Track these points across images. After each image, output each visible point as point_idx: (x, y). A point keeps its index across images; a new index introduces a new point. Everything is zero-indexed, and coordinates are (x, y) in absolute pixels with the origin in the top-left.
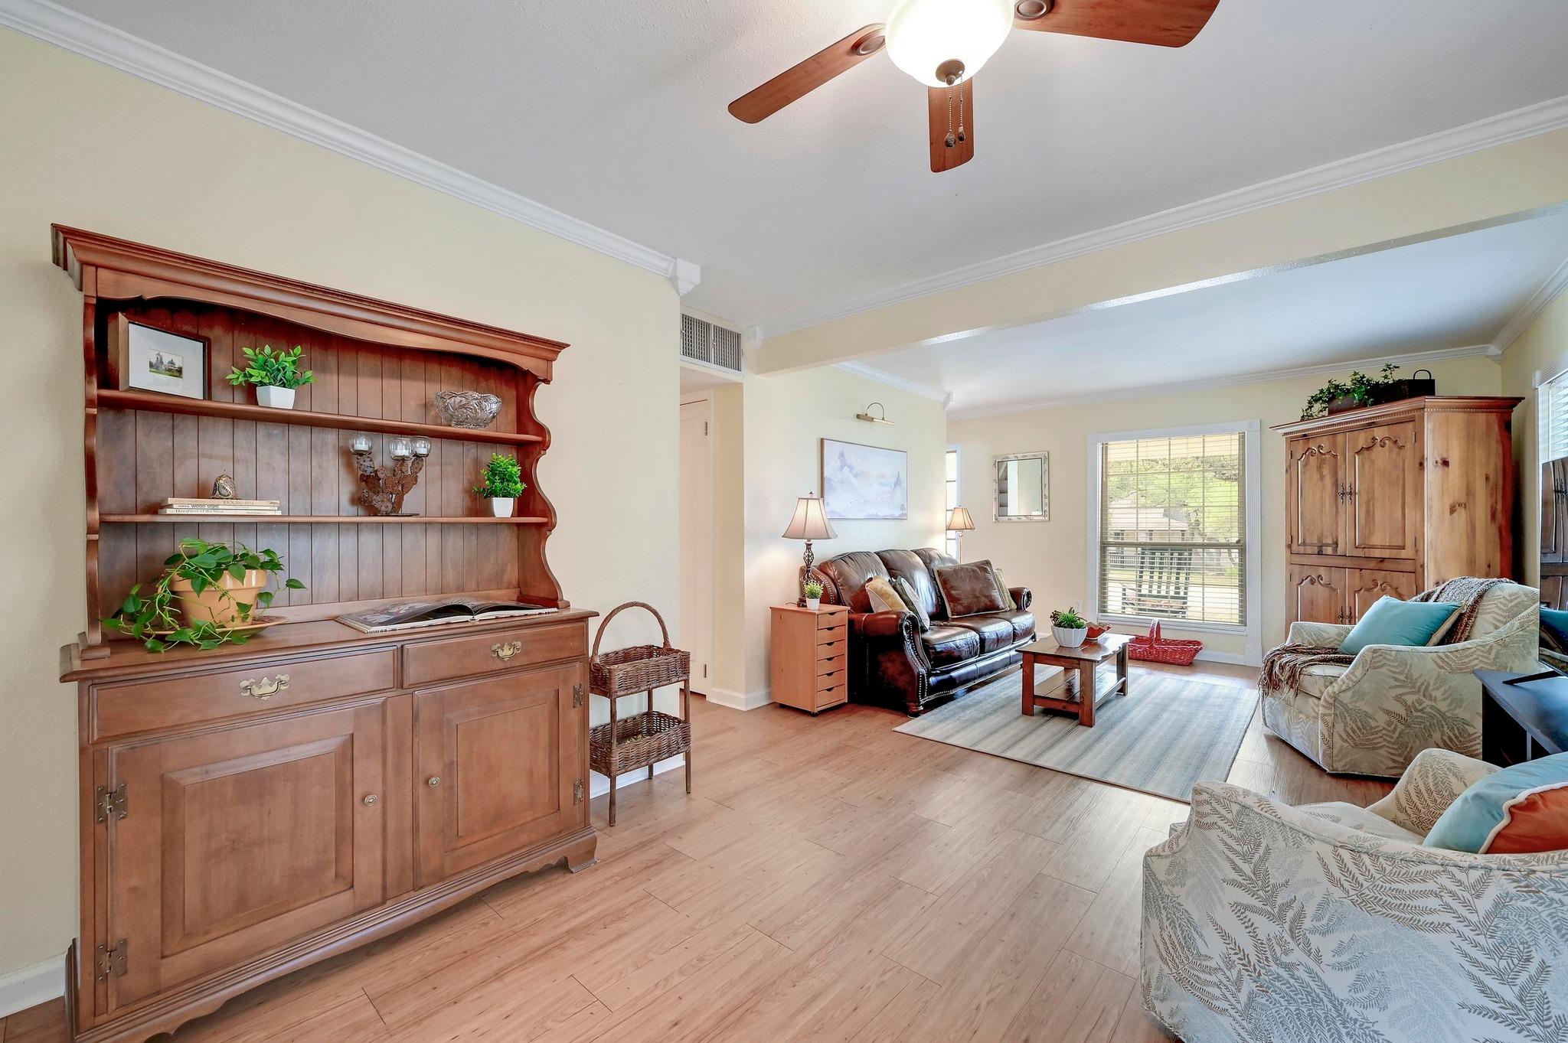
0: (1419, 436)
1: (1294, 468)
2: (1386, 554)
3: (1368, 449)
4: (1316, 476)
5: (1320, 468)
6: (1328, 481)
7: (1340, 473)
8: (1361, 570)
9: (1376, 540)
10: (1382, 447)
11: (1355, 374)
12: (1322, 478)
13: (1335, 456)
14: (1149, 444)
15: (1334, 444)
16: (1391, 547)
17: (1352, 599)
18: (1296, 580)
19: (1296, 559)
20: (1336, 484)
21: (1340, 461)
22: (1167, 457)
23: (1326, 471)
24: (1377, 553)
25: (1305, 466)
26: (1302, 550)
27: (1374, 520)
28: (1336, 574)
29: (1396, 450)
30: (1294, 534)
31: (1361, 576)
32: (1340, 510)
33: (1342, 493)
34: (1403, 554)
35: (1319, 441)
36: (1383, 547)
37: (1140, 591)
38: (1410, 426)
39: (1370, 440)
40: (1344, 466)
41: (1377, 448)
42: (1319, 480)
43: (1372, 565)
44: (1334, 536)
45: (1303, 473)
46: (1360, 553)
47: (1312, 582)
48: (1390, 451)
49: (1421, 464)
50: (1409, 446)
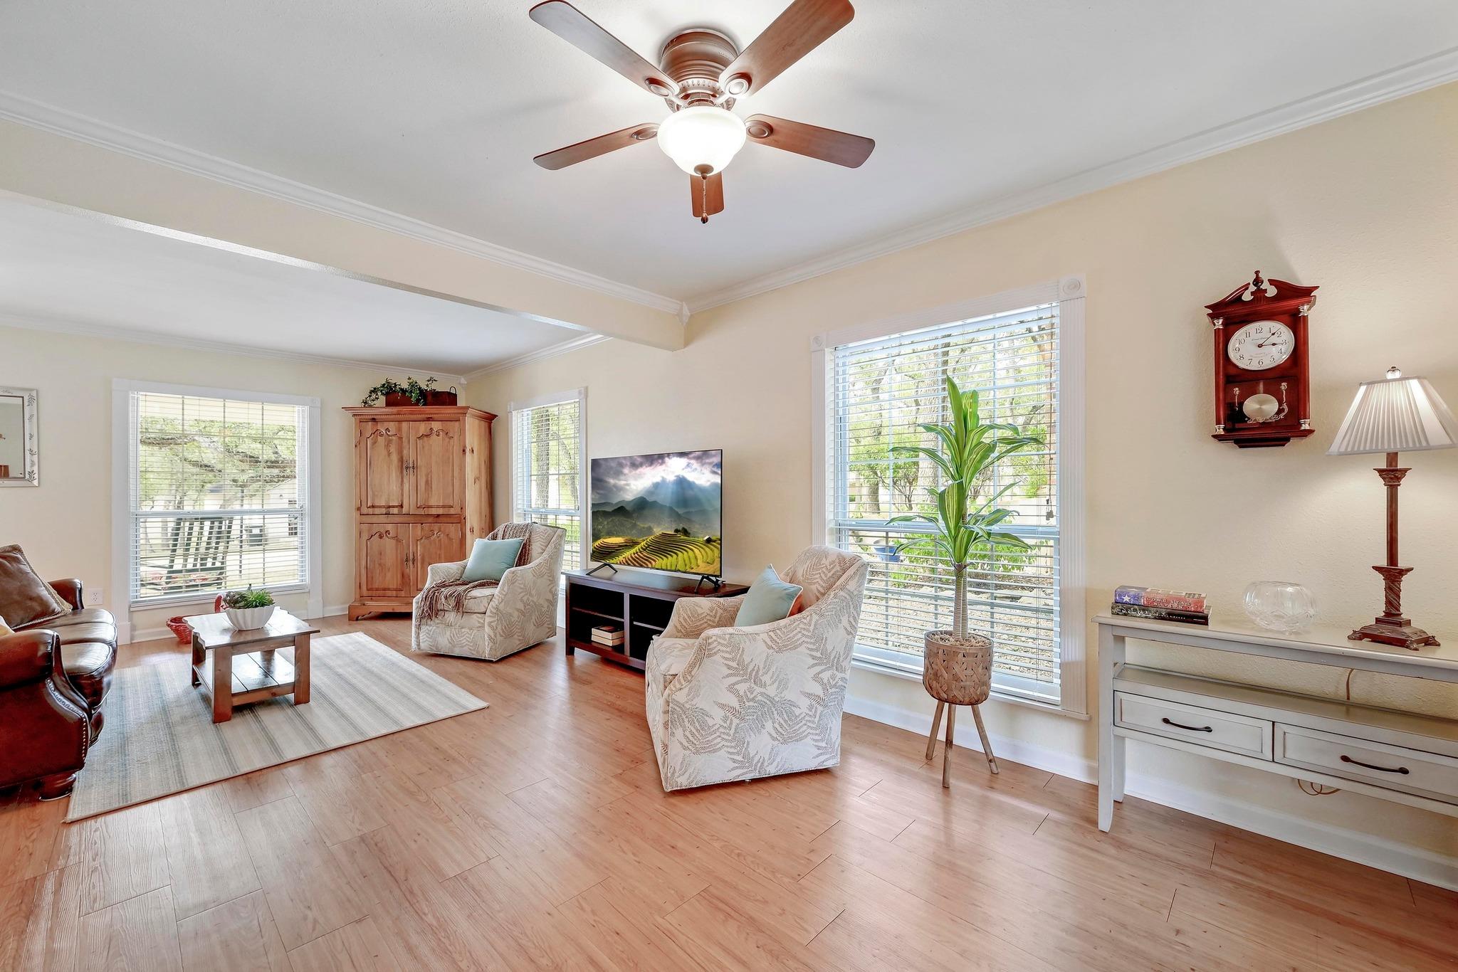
0: (462, 431)
1: (363, 445)
2: (440, 511)
3: (427, 436)
4: (384, 452)
5: (387, 446)
6: (395, 457)
7: (405, 452)
8: (422, 524)
9: (433, 502)
10: (438, 435)
11: (409, 379)
12: (389, 454)
13: (401, 438)
14: (202, 402)
15: (400, 429)
16: (443, 507)
17: (415, 546)
18: (365, 537)
19: (365, 519)
20: (401, 460)
21: (405, 443)
22: (222, 419)
23: (393, 449)
24: (434, 511)
25: (374, 443)
26: (371, 511)
27: (431, 488)
28: (401, 528)
29: (447, 440)
30: (364, 498)
31: (422, 529)
32: (405, 480)
33: (405, 466)
34: (452, 511)
35: (386, 425)
36: (438, 507)
37: (172, 567)
38: (457, 423)
39: (428, 430)
40: (408, 447)
41: (434, 437)
42: (387, 456)
43: (430, 520)
44: (400, 500)
45: (372, 448)
46: (422, 512)
47: (381, 537)
48: (443, 440)
49: (464, 451)
50: (455, 438)
